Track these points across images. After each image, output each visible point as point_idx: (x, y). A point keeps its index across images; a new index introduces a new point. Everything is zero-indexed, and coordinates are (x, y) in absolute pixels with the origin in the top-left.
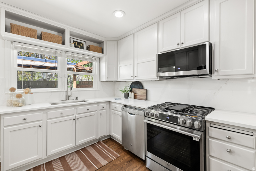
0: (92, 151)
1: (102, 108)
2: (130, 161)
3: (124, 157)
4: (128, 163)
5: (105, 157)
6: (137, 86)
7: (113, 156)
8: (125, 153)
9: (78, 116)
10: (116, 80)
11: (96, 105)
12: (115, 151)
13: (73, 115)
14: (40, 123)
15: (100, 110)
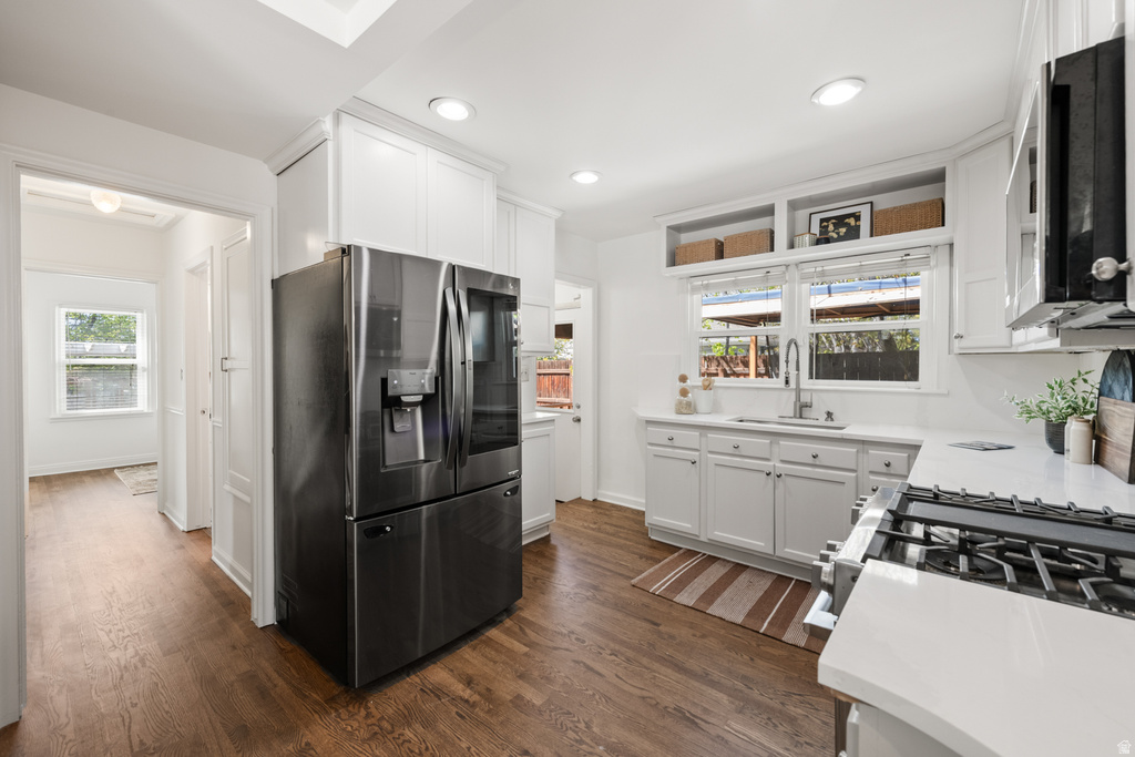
1: (882, 469)
9: (785, 468)
11: (854, 450)
13: (767, 459)
14: (694, 455)
15: (871, 472)
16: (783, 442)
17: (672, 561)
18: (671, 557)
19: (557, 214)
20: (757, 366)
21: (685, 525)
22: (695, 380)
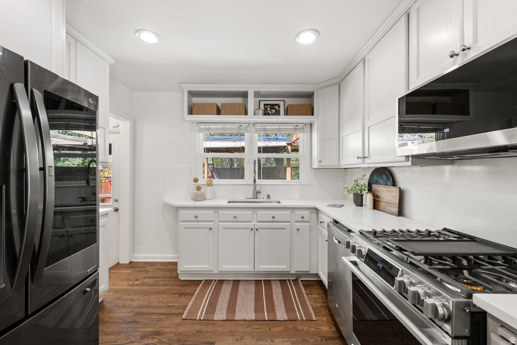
0: (277, 290)
1: (301, 219)
2: (330, 339)
3: (322, 325)
4: (322, 339)
5: (289, 308)
6: (382, 179)
7: (303, 314)
8: (330, 320)
9: (258, 225)
10: (337, 164)
11: (289, 212)
12: (313, 308)
13: (251, 222)
14: (210, 224)
15: (296, 222)
16: (259, 212)
17: (200, 291)
18: (198, 289)
19: (112, 61)
20: (208, 173)
21: (204, 267)
22: (203, 181)
